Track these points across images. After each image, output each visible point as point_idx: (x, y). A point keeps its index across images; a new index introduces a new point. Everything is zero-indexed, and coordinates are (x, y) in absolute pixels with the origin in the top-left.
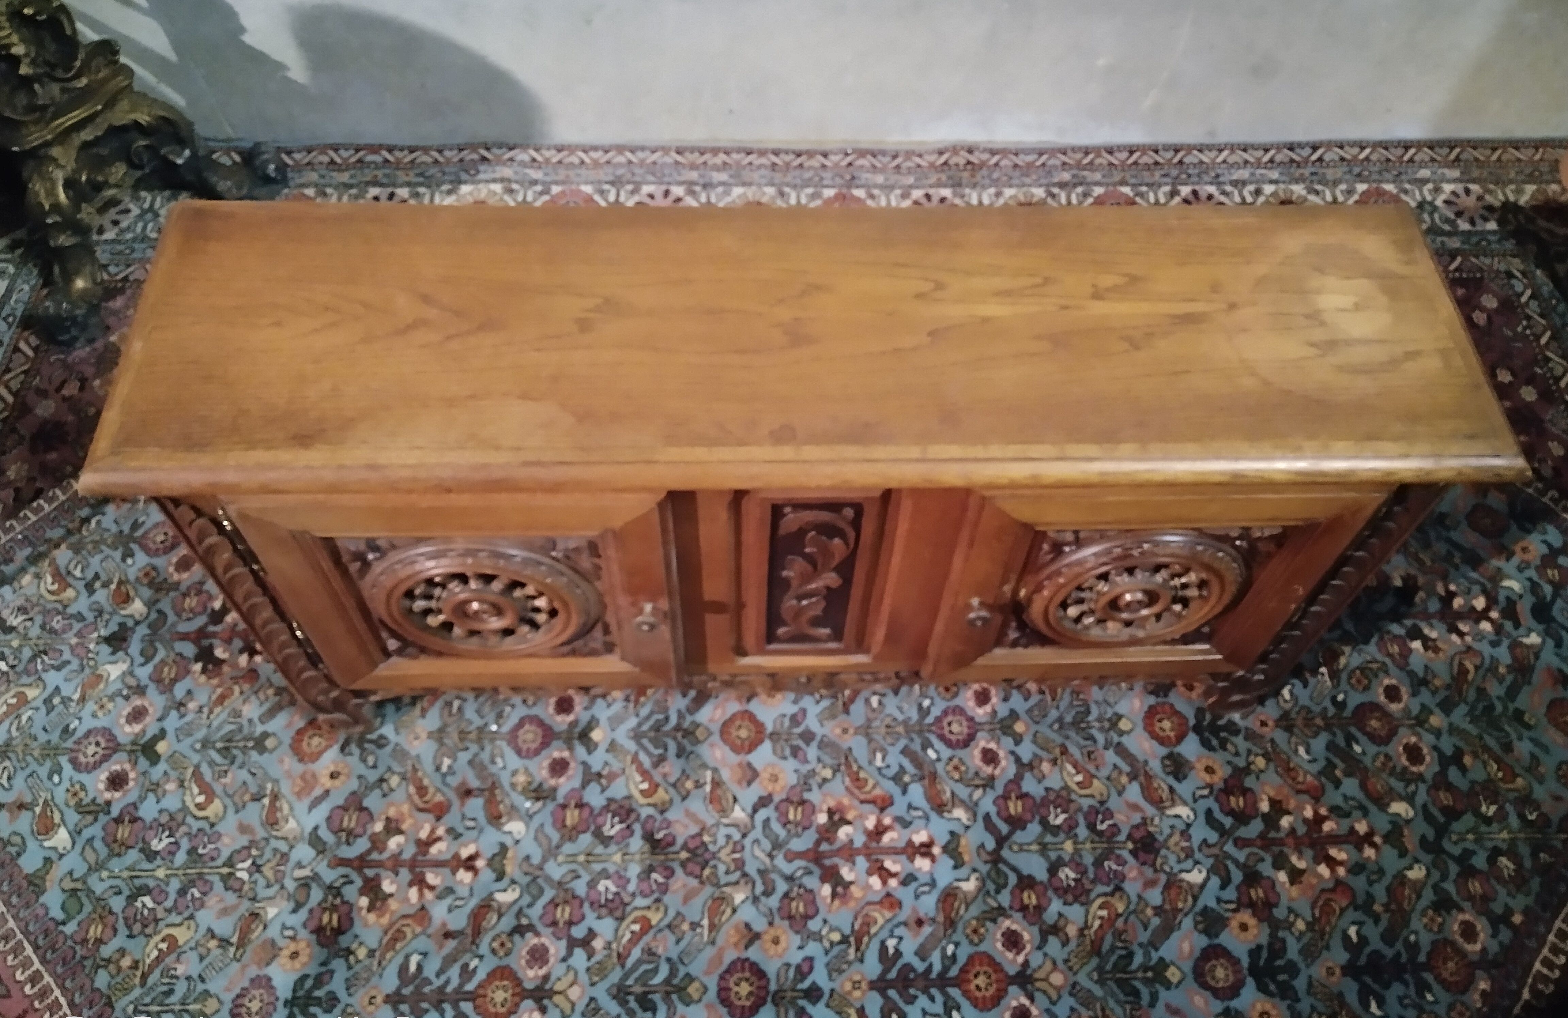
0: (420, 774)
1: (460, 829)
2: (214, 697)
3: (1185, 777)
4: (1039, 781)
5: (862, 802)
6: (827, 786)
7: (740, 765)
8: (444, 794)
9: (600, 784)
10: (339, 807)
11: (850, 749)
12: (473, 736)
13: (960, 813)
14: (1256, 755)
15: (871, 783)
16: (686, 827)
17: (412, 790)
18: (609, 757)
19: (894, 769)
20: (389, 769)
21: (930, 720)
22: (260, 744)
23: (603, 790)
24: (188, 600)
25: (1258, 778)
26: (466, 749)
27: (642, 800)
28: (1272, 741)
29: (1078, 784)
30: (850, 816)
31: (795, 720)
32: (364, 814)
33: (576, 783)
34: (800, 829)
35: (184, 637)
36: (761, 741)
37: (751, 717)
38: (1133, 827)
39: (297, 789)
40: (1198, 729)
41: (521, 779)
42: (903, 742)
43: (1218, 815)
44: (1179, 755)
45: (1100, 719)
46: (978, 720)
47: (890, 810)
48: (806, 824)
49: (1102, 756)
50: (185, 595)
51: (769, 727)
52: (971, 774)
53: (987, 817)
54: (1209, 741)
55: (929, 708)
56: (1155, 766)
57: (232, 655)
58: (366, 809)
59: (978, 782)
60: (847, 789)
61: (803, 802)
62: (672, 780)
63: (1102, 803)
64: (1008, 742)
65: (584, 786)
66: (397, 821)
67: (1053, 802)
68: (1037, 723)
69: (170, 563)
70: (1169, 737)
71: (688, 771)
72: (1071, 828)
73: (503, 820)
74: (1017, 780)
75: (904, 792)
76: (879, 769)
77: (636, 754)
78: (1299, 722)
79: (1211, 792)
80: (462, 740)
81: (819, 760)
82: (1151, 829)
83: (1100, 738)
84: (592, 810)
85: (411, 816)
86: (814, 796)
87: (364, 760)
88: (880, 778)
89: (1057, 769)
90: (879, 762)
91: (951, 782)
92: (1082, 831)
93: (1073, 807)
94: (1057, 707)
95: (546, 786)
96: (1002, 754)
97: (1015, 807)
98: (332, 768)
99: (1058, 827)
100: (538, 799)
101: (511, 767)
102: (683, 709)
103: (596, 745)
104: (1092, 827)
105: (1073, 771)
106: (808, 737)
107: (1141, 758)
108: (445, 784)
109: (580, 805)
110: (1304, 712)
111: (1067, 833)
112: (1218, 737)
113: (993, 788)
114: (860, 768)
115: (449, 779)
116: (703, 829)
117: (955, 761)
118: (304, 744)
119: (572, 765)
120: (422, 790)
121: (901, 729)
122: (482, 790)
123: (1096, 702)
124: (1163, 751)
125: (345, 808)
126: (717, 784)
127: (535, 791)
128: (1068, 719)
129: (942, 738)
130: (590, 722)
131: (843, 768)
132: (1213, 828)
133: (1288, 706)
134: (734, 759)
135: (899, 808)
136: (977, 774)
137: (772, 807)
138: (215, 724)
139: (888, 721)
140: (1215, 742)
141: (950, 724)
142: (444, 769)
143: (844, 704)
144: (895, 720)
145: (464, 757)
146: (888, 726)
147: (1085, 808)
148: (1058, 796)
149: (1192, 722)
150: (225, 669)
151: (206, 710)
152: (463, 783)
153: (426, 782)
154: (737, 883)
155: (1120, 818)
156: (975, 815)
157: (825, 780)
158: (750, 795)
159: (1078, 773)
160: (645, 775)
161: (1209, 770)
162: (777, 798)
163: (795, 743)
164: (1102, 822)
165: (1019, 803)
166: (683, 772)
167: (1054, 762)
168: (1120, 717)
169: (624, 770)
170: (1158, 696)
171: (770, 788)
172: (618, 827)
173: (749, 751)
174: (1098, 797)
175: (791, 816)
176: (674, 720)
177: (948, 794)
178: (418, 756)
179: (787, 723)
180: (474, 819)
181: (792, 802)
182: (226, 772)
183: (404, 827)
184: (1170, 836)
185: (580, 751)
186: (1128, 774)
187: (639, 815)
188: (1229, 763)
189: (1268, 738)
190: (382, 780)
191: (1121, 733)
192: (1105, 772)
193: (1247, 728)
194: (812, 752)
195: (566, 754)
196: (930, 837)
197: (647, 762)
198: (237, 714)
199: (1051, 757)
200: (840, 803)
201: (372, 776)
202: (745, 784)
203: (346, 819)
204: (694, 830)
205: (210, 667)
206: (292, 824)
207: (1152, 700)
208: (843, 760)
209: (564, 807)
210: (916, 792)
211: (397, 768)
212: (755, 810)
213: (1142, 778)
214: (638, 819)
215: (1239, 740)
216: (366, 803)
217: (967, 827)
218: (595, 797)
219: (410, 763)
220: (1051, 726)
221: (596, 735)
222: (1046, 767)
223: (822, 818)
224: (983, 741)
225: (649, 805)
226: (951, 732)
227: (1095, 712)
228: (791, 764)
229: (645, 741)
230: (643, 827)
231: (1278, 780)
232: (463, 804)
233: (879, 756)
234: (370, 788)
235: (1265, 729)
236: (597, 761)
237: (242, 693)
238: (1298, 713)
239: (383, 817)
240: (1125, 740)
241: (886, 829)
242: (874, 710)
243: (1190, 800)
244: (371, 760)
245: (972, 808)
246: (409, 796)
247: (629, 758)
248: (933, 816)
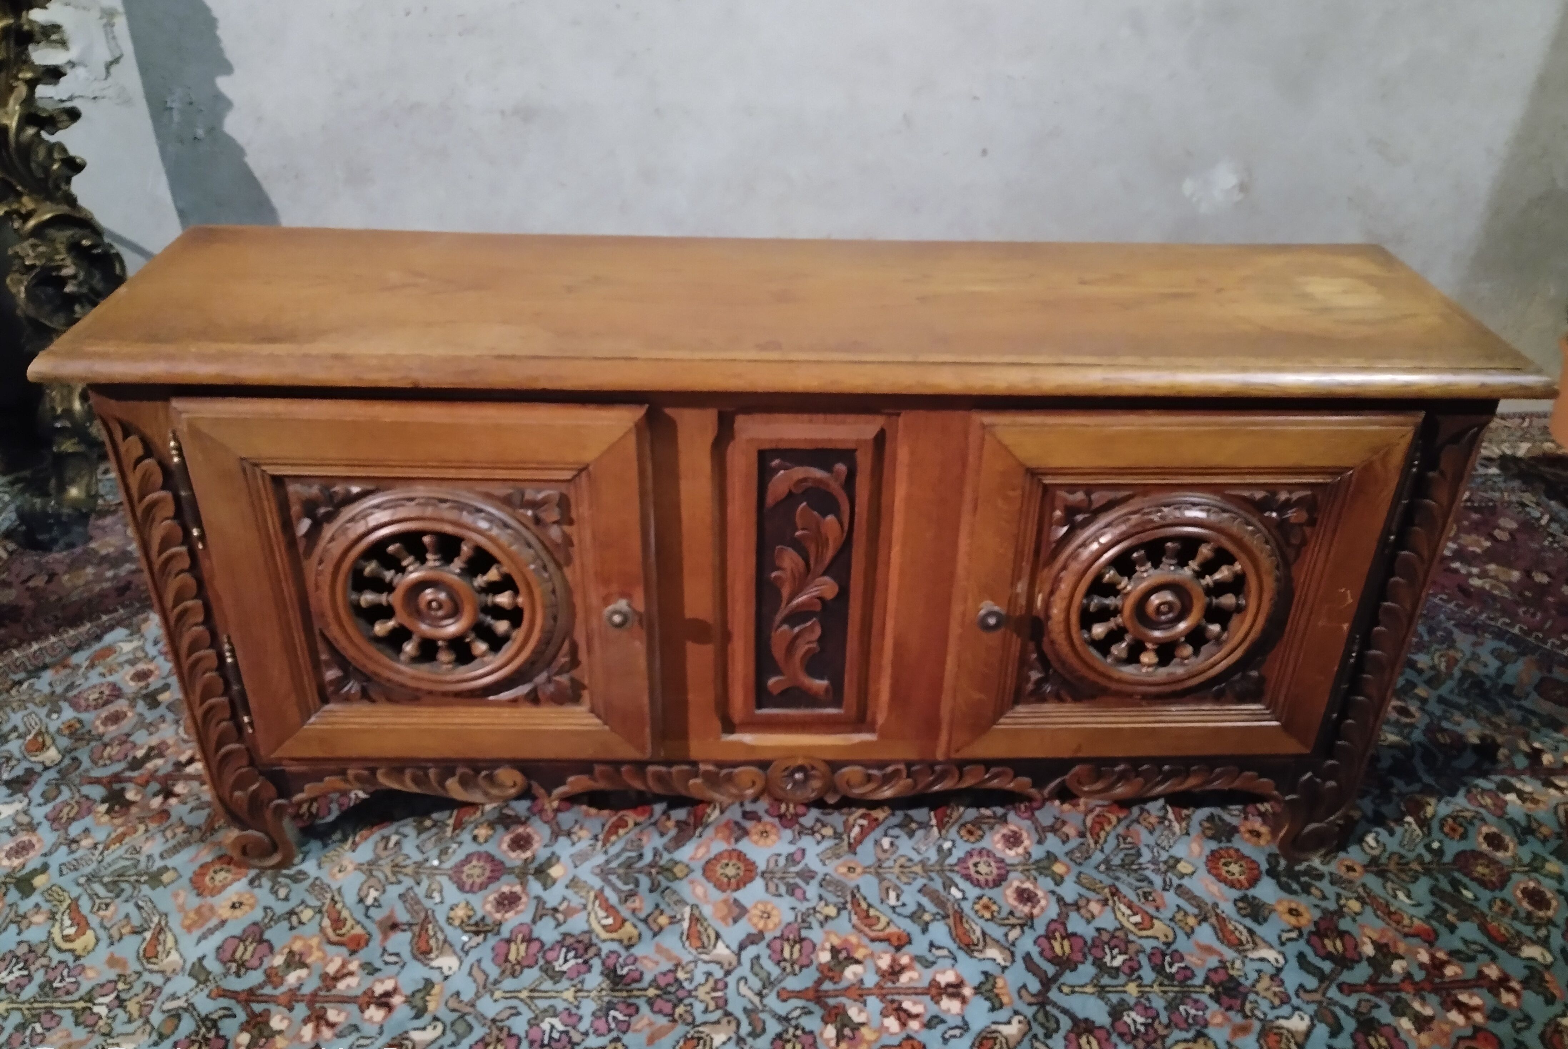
0: (339, 906)
1: (378, 964)
2: (113, 835)
3: (1265, 920)
4: (1088, 922)
5: (873, 940)
6: (829, 925)
7: (725, 902)
8: (364, 928)
9: (556, 919)
10: (233, 937)
11: (858, 887)
12: (409, 870)
13: (992, 952)
14: (1347, 899)
15: (883, 920)
16: (657, 963)
17: (326, 922)
18: (569, 893)
19: (911, 908)
20: (303, 902)
21: (952, 860)
22: (155, 879)
23: (559, 925)
24: (108, 749)
25: (1354, 920)
26: (399, 882)
27: (604, 935)
28: (1364, 886)
29: (1136, 924)
30: (858, 955)
31: (791, 859)
32: (264, 947)
33: (527, 918)
34: (797, 967)
35: (97, 781)
36: (752, 879)
37: (741, 856)
38: (1210, 970)
39: (188, 922)
40: (1272, 873)
41: (461, 912)
42: (920, 882)
43: (1311, 957)
44: (1254, 898)
45: (1154, 861)
46: (1008, 861)
47: (907, 949)
48: (805, 961)
49: (1162, 897)
50: (106, 745)
51: (762, 866)
52: (1004, 914)
53: (1027, 958)
54: (1290, 886)
55: (950, 850)
56: (1227, 908)
57: (144, 797)
58: (267, 941)
59: (1013, 921)
60: (854, 926)
61: (801, 940)
62: (643, 915)
63: (1168, 945)
64: (1047, 883)
65: (534, 922)
66: (301, 955)
67: (1108, 943)
68: (1080, 864)
69: (98, 717)
70: (1239, 881)
71: (663, 906)
72: (1133, 970)
73: (432, 956)
74: (1062, 919)
75: (925, 930)
76: (893, 908)
77: (602, 890)
78: (1392, 867)
79: (1301, 935)
80: (394, 873)
81: (821, 898)
82: (1231, 972)
83: (1158, 880)
84: (543, 944)
85: (319, 949)
86: (815, 934)
87: (275, 893)
88: (894, 917)
89: (1108, 909)
90: (892, 901)
91: (981, 922)
92: (1147, 974)
93: (1132, 948)
94: (1102, 850)
95: (489, 921)
96: (1040, 894)
97: (1060, 947)
98: (235, 899)
99: (1117, 969)
100: (477, 933)
101: (449, 902)
102: (661, 848)
103: (554, 881)
104: (1159, 969)
105: (1128, 912)
106: (808, 875)
107: (1209, 901)
108: (367, 916)
109: (529, 940)
110: (1395, 858)
111: (1130, 975)
112: (1298, 882)
113: (1032, 927)
114: (870, 906)
115: (373, 912)
116: (677, 965)
117: (985, 900)
118: (207, 879)
119: (524, 899)
120: (338, 923)
121: (918, 869)
122: (410, 925)
123: (1148, 846)
124: (1236, 894)
125: (242, 939)
126: (696, 919)
127: (477, 924)
128: (1116, 861)
129: (967, 878)
130: (549, 859)
131: (849, 906)
132: (1309, 972)
133: (1376, 852)
134: (717, 895)
135: (919, 946)
136: (1011, 913)
137: (763, 944)
138: (108, 859)
139: (902, 861)
140: (1295, 886)
141: (976, 865)
142: (369, 901)
143: (850, 845)
144: (910, 860)
145: (394, 891)
146: (902, 866)
147: (1148, 950)
148: (1113, 937)
149: (1264, 866)
150: (134, 810)
151: (100, 847)
152: (389, 917)
153: (345, 914)
154: (718, 1022)
155: (1192, 960)
156: (1013, 954)
157: (827, 918)
158: (735, 933)
159: (1135, 914)
160: (610, 909)
161: (1292, 912)
162: (769, 936)
163: (791, 881)
164: (1171, 965)
165: (1066, 943)
166: (657, 906)
167: (1105, 902)
168: (1178, 861)
169: (585, 907)
170: (1220, 841)
171: (761, 925)
172: (572, 962)
173: (738, 888)
174: (1163, 939)
175: (787, 954)
176: (648, 857)
177: (978, 933)
178: (339, 890)
179: (782, 862)
180: (397, 955)
181: (788, 940)
182: (107, 905)
183: (309, 961)
184: (1257, 981)
185: (535, 887)
186: (1196, 916)
187: (600, 950)
188: (1316, 906)
189: (1358, 883)
190: (292, 913)
191: (1182, 876)
192: (1167, 914)
193: (1331, 874)
194: (812, 890)
195: (517, 889)
196: (957, 976)
197: (613, 897)
198: (136, 851)
199: (1100, 897)
200: (846, 941)
201: (281, 908)
202: (730, 921)
203: (241, 948)
204: (666, 966)
205: (117, 808)
206: (174, 956)
207: (1213, 845)
208: (849, 898)
209: (508, 941)
210: (939, 932)
211: (313, 902)
212: (742, 947)
213: (1213, 920)
214: (598, 954)
215: (1324, 885)
216: (267, 935)
217: (1004, 968)
218: (547, 932)
219: (329, 896)
220: (1097, 867)
221: (555, 871)
222: (1094, 907)
223: (825, 957)
224: (1016, 881)
225: (612, 940)
226: (978, 872)
227: (1146, 856)
228: (787, 901)
229: (613, 878)
230: (603, 963)
231: (1380, 924)
232: (385, 937)
233: (892, 894)
234: (275, 920)
235: (1352, 874)
236: (552, 897)
237: (146, 831)
238: (1389, 858)
239: (286, 951)
240: (1185, 882)
241: (903, 969)
242: (885, 851)
243: (1275, 942)
244: (282, 893)
245: (1010, 949)
246: (322, 930)
247: (592, 894)
248: (961, 955)
